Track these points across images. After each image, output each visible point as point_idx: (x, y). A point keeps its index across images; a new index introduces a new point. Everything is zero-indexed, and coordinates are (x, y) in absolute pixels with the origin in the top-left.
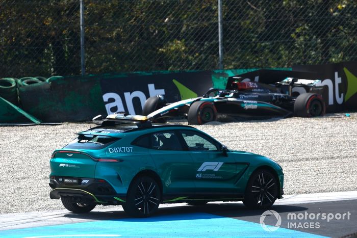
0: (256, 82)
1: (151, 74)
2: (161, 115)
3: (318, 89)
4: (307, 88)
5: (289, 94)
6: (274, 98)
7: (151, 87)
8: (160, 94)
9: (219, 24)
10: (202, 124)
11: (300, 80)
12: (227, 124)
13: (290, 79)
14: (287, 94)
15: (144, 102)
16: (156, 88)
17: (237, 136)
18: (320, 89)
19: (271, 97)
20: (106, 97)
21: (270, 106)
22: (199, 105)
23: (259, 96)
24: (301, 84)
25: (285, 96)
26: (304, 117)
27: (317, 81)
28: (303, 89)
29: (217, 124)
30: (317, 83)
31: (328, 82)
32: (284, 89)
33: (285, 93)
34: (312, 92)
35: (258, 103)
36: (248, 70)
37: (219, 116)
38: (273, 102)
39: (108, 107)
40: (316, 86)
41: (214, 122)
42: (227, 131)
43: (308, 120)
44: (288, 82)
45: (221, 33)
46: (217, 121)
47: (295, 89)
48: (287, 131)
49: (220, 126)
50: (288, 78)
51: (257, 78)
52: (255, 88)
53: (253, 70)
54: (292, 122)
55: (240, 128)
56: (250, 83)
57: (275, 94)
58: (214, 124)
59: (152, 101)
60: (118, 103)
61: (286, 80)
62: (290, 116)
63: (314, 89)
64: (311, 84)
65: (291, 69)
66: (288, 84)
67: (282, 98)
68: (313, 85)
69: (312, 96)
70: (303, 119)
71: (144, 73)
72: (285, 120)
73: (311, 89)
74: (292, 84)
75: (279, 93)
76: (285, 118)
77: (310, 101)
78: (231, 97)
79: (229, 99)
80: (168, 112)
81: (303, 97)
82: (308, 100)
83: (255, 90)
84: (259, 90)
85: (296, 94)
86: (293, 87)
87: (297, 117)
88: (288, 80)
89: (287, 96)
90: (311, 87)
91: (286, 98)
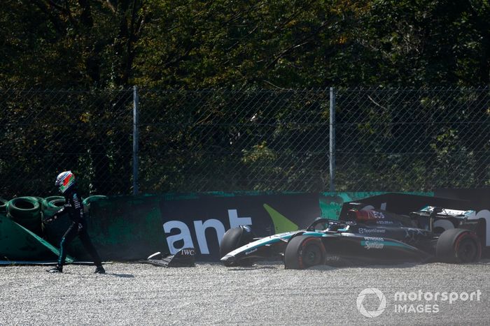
0: (382, 211)
1: (233, 195)
2: (246, 253)
3: (471, 223)
4: (455, 220)
5: (429, 229)
6: (408, 235)
7: (232, 213)
8: (245, 223)
9: (331, 126)
10: (304, 269)
11: (446, 210)
12: (340, 270)
13: (432, 209)
14: (427, 230)
15: (222, 235)
16: (240, 215)
17: (355, 288)
18: (474, 223)
19: (404, 232)
20: (168, 226)
21: (402, 246)
22: (301, 241)
23: (386, 231)
24: (447, 215)
25: (424, 232)
26: (451, 263)
27: (470, 211)
28: (449, 223)
29: (325, 270)
30: (469, 214)
31: (485, 214)
32: (422, 222)
33: (424, 228)
34: (462, 227)
35: (385, 240)
36: (371, 193)
37: (328, 258)
38: (407, 240)
39: (171, 240)
40: (468, 218)
41: (322, 266)
42: (340, 279)
43: (456, 266)
44: (428, 213)
45: (333, 140)
46: (327, 264)
47: (438, 224)
48: (426, 283)
49: (330, 273)
50: (429, 207)
51: (384, 206)
52: (381, 219)
53: (378, 194)
54: (433, 269)
55: (358, 276)
56: (374, 212)
57: (409, 229)
58: (322, 270)
59: (233, 233)
60: (185, 235)
61: (423, 210)
62: (430, 261)
63: (465, 223)
64: (461, 215)
65: (432, 194)
66: (429, 215)
67: (420, 234)
68: (463, 218)
69: (462, 233)
70: (450, 265)
71: (222, 193)
72: (424, 266)
73: (461, 223)
74: (434, 215)
75: (415, 227)
76: (423, 263)
77: (459, 240)
78: (347, 232)
79: (344, 234)
80: (256, 249)
81: (450, 234)
82: (457, 239)
83: (380, 222)
84: (387, 222)
85: (440, 230)
86: (435, 221)
87: (441, 262)
88: (428, 209)
89: (427, 232)
90: (462, 220)
91: (426, 235)
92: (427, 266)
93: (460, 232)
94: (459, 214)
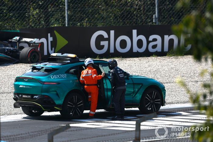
3: (36, 44)
4: (29, 43)
5: (17, 48)
6: (6, 51)
11: (24, 38)
13: (18, 38)
14: (16, 48)
21: (3, 56)
24: (25, 41)
25: (14, 49)
28: (26, 44)
30: (36, 40)
31: (43, 40)
32: (13, 44)
34: (32, 46)
38: (6, 53)
40: (36, 42)
43: (29, 65)
44: (16, 40)
47: (21, 45)
50: (16, 37)
54: (17, 67)
57: (7, 48)
61: (14, 38)
62: (17, 63)
63: (33, 44)
65: (18, 31)
66: (17, 41)
67: (12, 50)
68: (32, 42)
69: (33, 49)
70: (26, 64)
72: (14, 65)
73: (31, 45)
74: (19, 41)
75: (10, 47)
76: (14, 64)
77: (30, 52)
81: (26, 50)
82: (29, 52)
85: (22, 48)
86: (19, 43)
87: (22, 63)
88: (16, 38)
89: (16, 49)
90: (32, 43)
91: (15, 51)
92: (15, 65)
93: (30, 49)
94: (31, 40)
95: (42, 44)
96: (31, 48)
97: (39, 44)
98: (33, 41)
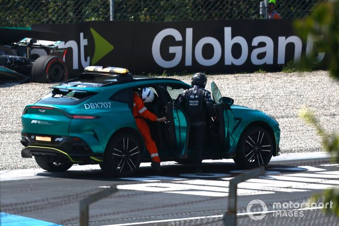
3: (60, 51)
4: (47, 49)
5: (27, 56)
6: (9, 61)
11: (40, 41)
13: (28, 40)
14: (25, 57)
18: (62, 51)
19: (6, 59)
21: (4, 70)
24: (41, 45)
25: (22, 59)
27: (59, 42)
28: (43, 51)
30: (59, 44)
31: (72, 44)
32: (21, 50)
33: (23, 56)
34: (52, 54)
38: (9, 66)
40: (59, 48)
44: (26, 43)
47: (34, 51)
50: (26, 39)
54: (27, 88)
57: (10, 57)
61: (22, 41)
62: (27, 82)
63: (55, 51)
64: (52, 45)
65: (29, 29)
66: (26, 45)
67: (18, 60)
68: (53, 47)
69: (52, 59)
70: (42, 84)
72: (21, 86)
73: (52, 51)
74: (31, 45)
75: (15, 55)
76: (21, 83)
77: (49, 65)
81: (43, 60)
82: (48, 63)
85: (36, 56)
86: (31, 49)
87: (36, 82)
88: (26, 41)
89: (25, 59)
90: (52, 49)
91: (24, 61)
92: (24, 85)
94: (51, 44)
95: (70, 50)
96: (50, 58)
97: (64, 51)
98: (54, 45)
